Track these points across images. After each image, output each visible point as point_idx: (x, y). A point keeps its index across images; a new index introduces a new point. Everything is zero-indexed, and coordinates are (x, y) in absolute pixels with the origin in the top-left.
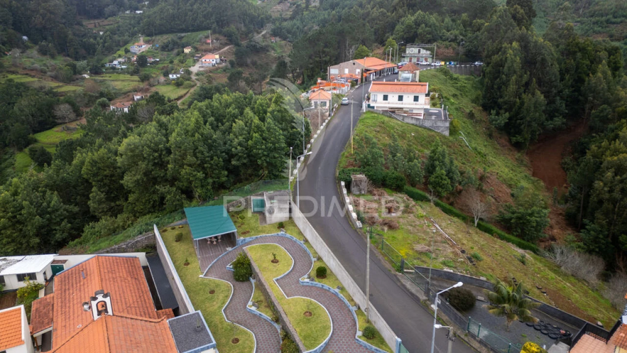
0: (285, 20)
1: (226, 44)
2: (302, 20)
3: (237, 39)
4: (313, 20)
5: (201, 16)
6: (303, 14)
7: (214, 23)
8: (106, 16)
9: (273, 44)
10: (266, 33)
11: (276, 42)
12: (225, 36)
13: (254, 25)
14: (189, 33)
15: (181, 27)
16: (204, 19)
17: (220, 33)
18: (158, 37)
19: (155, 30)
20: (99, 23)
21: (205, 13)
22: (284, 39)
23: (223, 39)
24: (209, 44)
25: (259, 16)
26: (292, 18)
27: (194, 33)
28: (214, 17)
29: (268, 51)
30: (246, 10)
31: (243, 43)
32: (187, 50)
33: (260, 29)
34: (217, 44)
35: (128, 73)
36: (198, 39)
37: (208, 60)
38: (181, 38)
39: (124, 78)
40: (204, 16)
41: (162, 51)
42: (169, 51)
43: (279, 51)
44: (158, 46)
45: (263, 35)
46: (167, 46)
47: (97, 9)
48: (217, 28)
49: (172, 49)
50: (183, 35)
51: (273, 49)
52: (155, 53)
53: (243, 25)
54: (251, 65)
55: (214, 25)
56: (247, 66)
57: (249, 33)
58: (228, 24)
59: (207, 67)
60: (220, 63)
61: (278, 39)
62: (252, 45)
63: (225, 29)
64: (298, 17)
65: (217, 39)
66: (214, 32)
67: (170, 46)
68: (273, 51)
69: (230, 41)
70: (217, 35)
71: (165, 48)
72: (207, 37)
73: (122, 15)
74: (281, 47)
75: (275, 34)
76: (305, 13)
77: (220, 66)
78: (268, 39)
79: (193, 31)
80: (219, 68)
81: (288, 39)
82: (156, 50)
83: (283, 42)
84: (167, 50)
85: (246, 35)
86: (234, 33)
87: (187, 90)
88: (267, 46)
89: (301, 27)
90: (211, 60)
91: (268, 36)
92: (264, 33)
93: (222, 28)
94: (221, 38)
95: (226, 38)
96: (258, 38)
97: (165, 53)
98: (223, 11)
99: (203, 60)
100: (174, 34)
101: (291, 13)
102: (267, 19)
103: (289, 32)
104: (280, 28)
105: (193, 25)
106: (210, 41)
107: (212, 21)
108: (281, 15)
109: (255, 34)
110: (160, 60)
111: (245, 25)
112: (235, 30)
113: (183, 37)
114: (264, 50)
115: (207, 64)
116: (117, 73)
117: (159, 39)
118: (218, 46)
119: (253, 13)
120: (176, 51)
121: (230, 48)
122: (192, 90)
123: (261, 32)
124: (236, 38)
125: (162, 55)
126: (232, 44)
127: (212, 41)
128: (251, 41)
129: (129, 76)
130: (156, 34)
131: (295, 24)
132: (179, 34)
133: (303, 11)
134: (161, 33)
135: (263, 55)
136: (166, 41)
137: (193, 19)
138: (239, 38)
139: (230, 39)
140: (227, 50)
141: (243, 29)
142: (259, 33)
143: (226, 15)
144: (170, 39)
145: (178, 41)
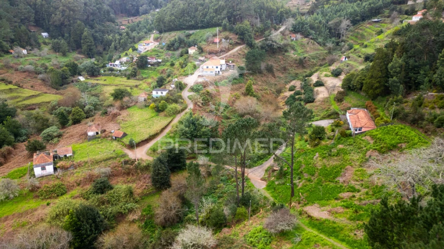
0: (303, 14)
1: (237, 44)
2: (324, 14)
3: (251, 38)
4: (338, 14)
5: (212, 11)
6: (323, 7)
7: (224, 18)
8: (140, 14)
9: (293, 43)
10: (286, 28)
11: (296, 40)
12: (237, 34)
13: (272, 20)
14: (198, 31)
15: (190, 23)
16: (215, 15)
17: (231, 30)
18: (166, 35)
19: (165, 26)
20: (132, 20)
21: (217, 7)
22: (306, 37)
23: (234, 38)
24: (216, 43)
25: (278, 9)
26: (311, 12)
27: (203, 30)
28: (225, 12)
29: (286, 51)
30: (263, 3)
31: (257, 42)
32: (192, 51)
33: (277, 24)
34: (225, 44)
35: (125, 76)
36: (205, 37)
37: (210, 67)
38: (188, 36)
39: (119, 83)
40: (216, 11)
41: (168, 50)
42: (174, 50)
43: (300, 51)
44: (164, 44)
45: (281, 32)
46: (173, 45)
47: (135, 8)
48: (228, 24)
49: (177, 49)
50: (191, 32)
51: (293, 48)
52: (160, 53)
53: (259, 20)
54: (265, 72)
55: (224, 22)
56: (260, 72)
57: (265, 30)
58: (241, 19)
59: (208, 77)
60: (226, 70)
61: (299, 36)
62: (267, 45)
63: (238, 26)
64: (319, 11)
65: (226, 38)
66: (225, 29)
67: (176, 45)
68: (293, 52)
69: (242, 39)
70: (227, 33)
71: (171, 47)
72: (215, 36)
73: (153, 13)
74: (302, 46)
75: (295, 30)
76: (326, 6)
77: (226, 74)
78: (287, 37)
79: (203, 27)
80: (224, 77)
81: (311, 37)
82: (162, 48)
83: (305, 40)
84: (172, 49)
85: (261, 32)
86: (247, 30)
87: (170, 119)
88: (286, 45)
89: (324, 21)
90: (215, 67)
91: (287, 32)
92: (282, 29)
93: (234, 24)
94: (231, 37)
95: (237, 36)
96: (276, 36)
97: (170, 52)
98: (237, 4)
99: (205, 67)
100: (183, 31)
101: (309, 7)
102: (287, 13)
103: (312, 28)
104: (302, 23)
105: (202, 21)
106: (217, 40)
107: (222, 16)
108: (298, 9)
109: (273, 31)
110: (162, 62)
111: (261, 21)
112: (249, 26)
113: (191, 35)
114: (282, 50)
115: (209, 73)
116: (114, 75)
117: (167, 37)
118: (227, 47)
119: (272, 6)
120: (180, 50)
121: (240, 50)
122: (178, 118)
123: (280, 28)
124: (250, 36)
125: (167, 54)
126: (244, 44)
127: (221, 41)
128: (266, 40)
129: (125, 79)
130: (165, 31)
131: (316, 19)
132: (187, 32)
133: (323, 4)
134: (170, 30)
135: (280, 57)
136: (173, 39)
137: (203, 14)
138: (253, 36)
139: (243, 38)
140: (237, 51)
141: (259, 25)
142: (276, 29)
143: (240, 9)
144: (176, 37)
145: (185, 39)
